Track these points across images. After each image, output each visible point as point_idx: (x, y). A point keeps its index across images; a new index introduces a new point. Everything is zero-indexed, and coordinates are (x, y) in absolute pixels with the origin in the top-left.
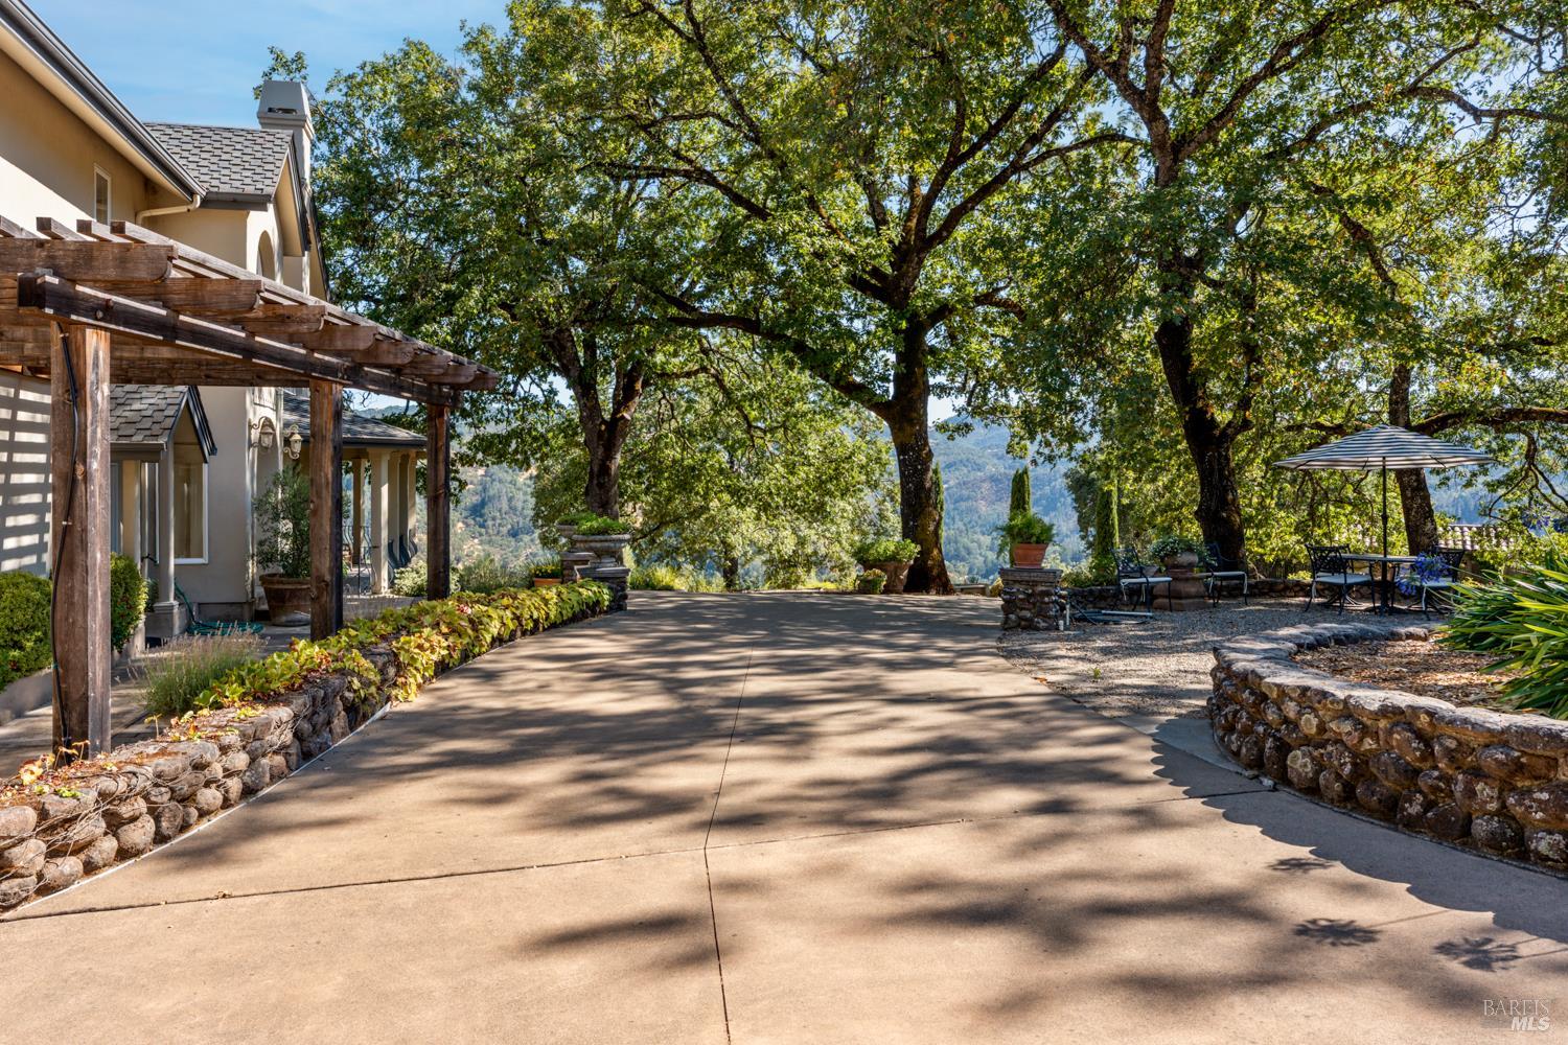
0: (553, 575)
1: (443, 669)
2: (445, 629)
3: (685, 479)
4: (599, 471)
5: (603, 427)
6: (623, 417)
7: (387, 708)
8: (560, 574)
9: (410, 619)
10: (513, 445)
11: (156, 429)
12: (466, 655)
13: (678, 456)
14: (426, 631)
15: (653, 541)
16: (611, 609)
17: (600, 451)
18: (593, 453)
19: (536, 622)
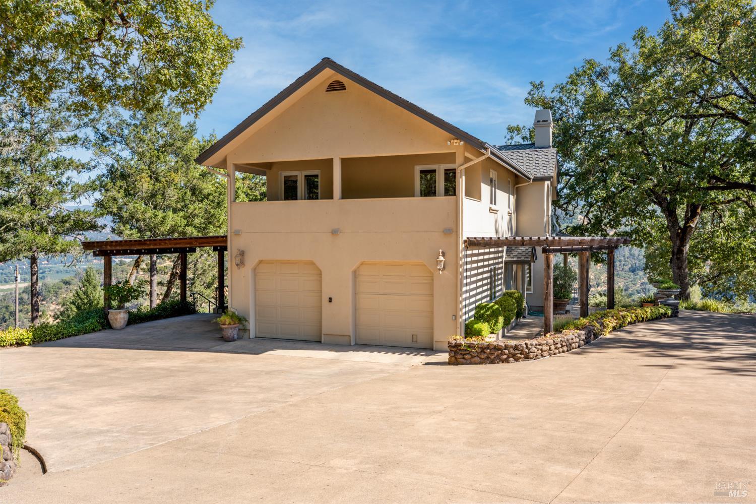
0: (651, 302)
1: (614, 329)
2: (615, 318)
3: (728, 253)
4: (677, 252)
5: (680, 231)
6: (690, 226)
7: (601, 337)
8: (653, 302)
9: (605, 314)
10: (634, 237)
11: (527, 256)
12: (621, 326)
13: (724, 241)
14: (610, 318)
15: (715, 283)
16: (671, 316)
17: (678, 242)
18: (674, 243)
19: (643, 318)
